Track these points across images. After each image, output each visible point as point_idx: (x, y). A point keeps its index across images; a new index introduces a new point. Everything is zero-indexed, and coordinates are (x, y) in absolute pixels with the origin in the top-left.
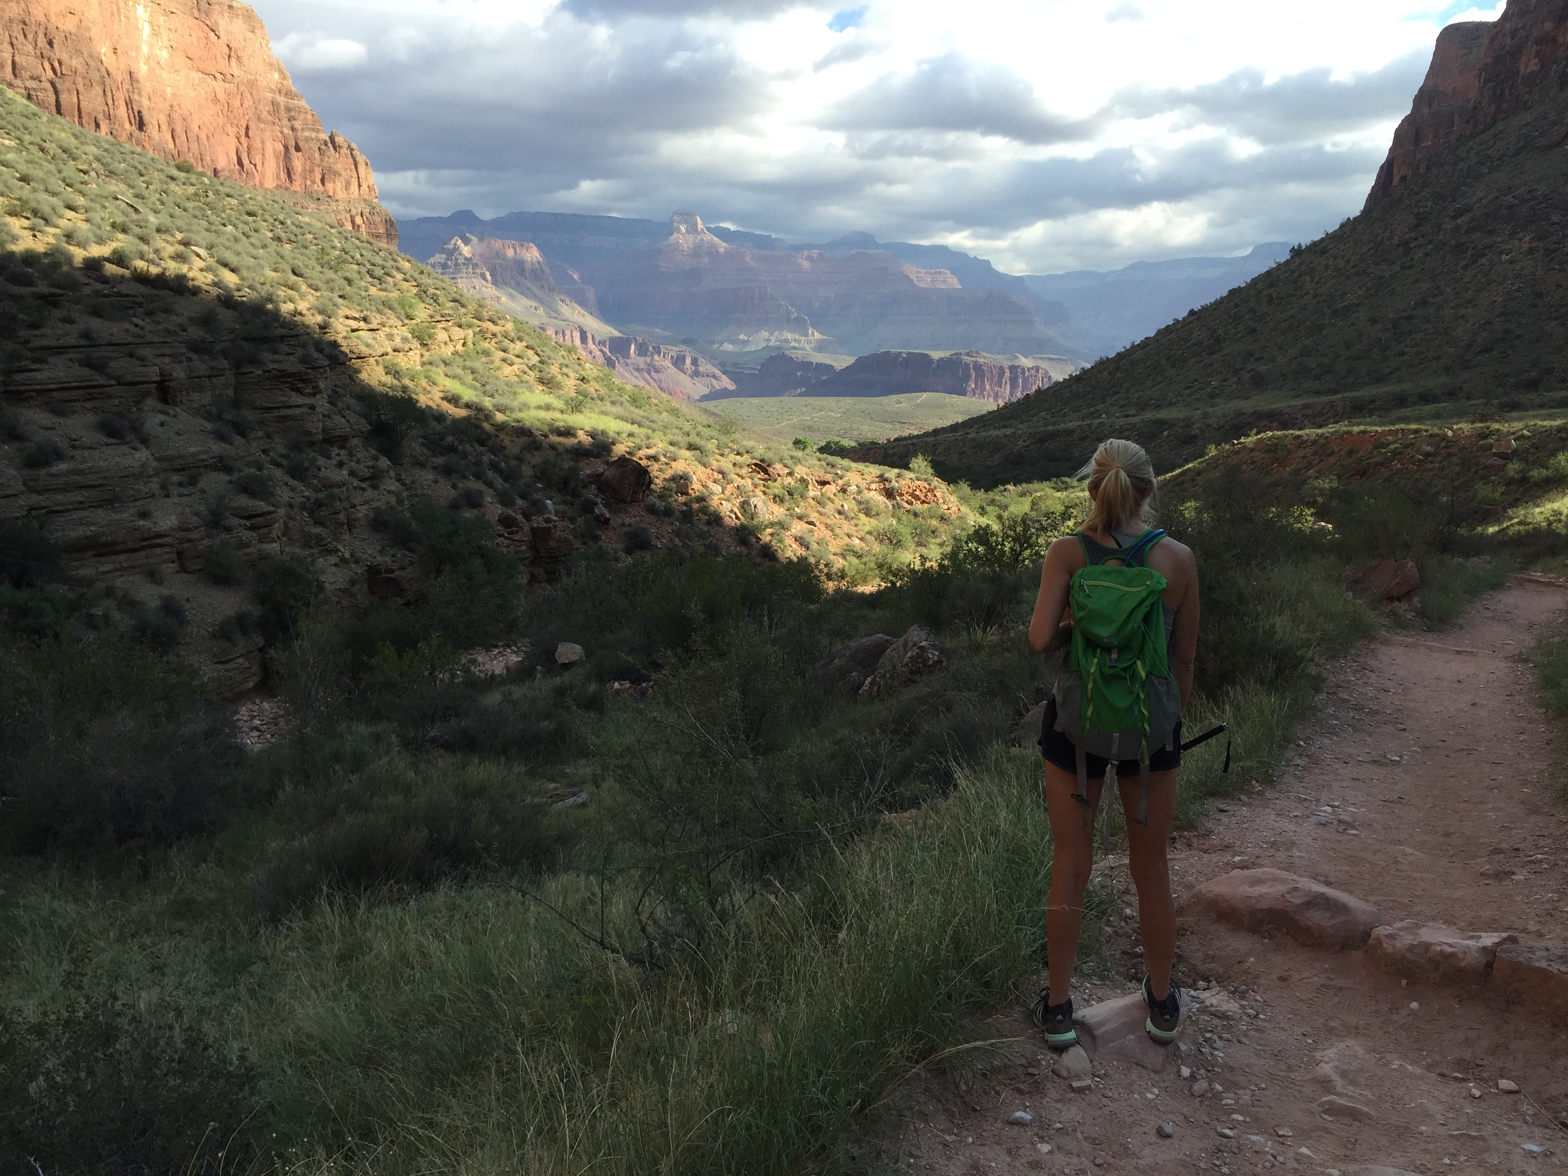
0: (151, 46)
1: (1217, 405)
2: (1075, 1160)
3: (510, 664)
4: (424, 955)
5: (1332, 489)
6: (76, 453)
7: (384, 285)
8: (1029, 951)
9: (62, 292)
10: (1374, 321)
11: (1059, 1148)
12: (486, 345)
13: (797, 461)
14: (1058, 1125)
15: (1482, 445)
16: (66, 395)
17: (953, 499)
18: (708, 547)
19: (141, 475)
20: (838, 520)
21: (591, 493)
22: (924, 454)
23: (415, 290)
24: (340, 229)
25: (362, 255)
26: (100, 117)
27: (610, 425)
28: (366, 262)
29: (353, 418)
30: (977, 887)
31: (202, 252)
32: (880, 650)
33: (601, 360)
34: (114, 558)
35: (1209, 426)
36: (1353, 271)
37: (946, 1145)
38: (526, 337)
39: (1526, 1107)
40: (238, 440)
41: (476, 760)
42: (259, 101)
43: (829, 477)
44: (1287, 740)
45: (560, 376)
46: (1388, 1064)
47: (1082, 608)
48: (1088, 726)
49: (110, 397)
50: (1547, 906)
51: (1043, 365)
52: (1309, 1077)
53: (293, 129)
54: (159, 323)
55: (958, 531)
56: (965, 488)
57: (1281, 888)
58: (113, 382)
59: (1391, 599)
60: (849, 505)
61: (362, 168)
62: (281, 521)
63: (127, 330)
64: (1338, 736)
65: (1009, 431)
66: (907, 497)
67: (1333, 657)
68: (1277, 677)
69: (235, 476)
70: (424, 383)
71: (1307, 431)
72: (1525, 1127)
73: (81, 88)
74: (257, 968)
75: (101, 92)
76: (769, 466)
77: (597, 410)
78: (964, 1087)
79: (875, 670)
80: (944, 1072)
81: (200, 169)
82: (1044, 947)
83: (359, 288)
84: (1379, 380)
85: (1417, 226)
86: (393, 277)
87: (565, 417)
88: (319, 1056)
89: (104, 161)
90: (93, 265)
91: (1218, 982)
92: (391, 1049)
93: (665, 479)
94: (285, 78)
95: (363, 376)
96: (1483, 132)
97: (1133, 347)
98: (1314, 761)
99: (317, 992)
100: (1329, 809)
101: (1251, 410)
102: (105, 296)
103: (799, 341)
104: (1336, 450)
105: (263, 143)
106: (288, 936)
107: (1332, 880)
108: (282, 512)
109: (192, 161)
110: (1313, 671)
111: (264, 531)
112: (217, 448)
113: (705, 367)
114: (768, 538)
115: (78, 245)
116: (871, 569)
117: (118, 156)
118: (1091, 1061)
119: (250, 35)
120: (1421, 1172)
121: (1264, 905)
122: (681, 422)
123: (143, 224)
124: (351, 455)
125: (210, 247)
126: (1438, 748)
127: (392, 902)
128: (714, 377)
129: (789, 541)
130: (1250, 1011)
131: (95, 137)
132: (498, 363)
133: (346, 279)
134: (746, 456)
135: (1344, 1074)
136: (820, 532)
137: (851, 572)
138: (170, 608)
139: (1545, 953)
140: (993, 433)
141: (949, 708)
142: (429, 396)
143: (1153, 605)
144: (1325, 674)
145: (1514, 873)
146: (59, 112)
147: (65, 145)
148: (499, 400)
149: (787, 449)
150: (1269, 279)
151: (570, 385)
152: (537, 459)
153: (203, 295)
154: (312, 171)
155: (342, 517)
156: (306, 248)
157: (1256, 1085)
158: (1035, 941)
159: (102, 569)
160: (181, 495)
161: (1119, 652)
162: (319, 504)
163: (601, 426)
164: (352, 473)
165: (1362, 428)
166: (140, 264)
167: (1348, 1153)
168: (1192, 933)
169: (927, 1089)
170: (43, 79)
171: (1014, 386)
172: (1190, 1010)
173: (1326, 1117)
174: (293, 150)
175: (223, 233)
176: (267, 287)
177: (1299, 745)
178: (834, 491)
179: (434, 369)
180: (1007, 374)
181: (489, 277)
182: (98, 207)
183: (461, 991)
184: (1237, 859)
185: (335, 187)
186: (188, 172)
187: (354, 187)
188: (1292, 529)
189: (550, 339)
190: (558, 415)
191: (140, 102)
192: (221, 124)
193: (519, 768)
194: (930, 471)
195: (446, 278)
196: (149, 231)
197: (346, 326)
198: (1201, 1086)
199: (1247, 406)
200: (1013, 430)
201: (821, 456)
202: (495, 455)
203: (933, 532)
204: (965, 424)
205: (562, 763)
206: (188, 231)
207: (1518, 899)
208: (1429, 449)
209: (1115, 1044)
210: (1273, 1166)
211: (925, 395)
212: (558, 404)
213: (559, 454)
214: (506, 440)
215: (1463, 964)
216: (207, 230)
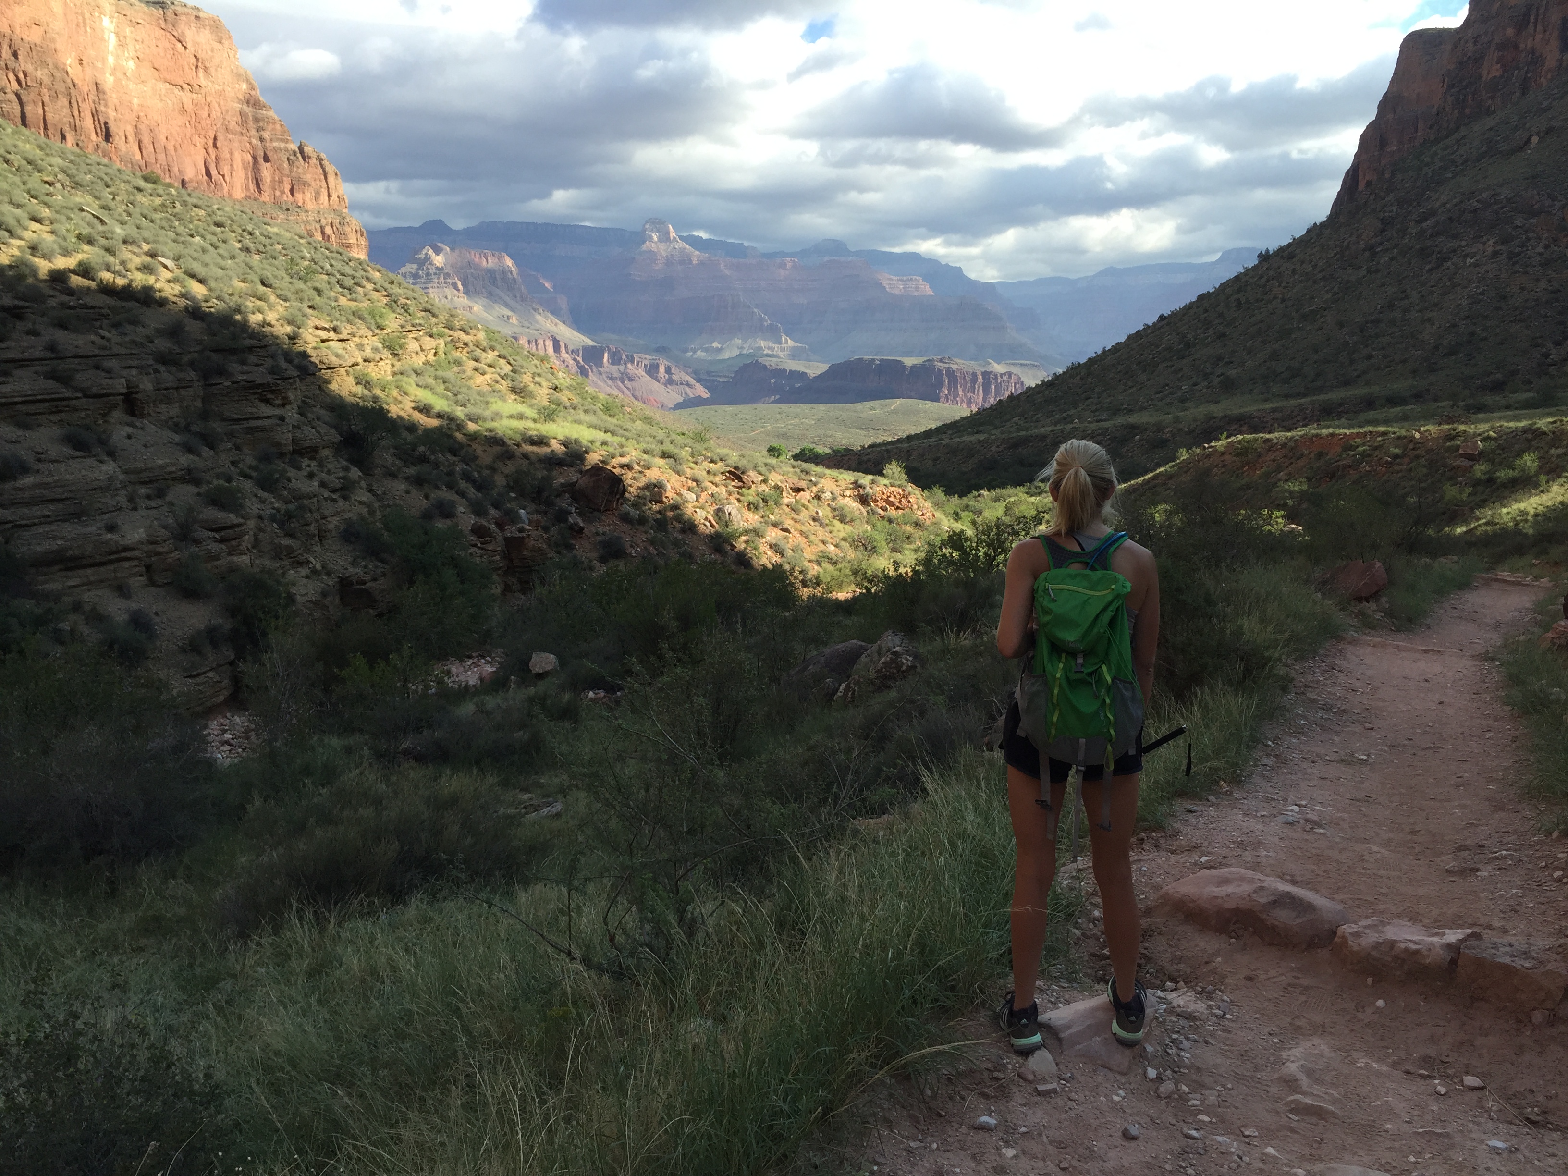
0: (117, 57)
1: (1186, 409)
2: (1040, 1164)
3: (484, 674)
4: (394, 969)
5: (1302, 492)
6: (40, 466)
7: (354, 295)
8: (995, 955)
9: (27, 304)
10: (1341, 325)
11: (1024, 1152)
12: (458, 354)
13: (771, 468)
14: (1023, 1129)
15: (1449, 447)
16: (31, 408)
17: (927, 504)
18: (682, 555)
19: (108, 488)
20: (813, 527)
21: (564, 503)
22: (897, 460)
23: (385, 300)
24: (310, 239)
25: (331, 265)
26: (66, 128)
27: (583, 434)
28: (336, 273)
29: (324, 429)
30: (943, 892)
31: (169, 263)
32: (853, 657)
33: (574, 369)
34: (81, 572)
35: (1180, 430)
36: (1320, 276)
37: (910, 1151)
38: (498, 347)
39: (1491, 1103)
40: (206, 451)
41: (448, 772)
42: (227, 111)
43: (803, 484)
44: (1255, 741)
45: (532, 385)
46: (1354, 1062)
47: (1047, 612)
48: (1053, 731)
49: (75, 409)
50: (1512, 902)
51: (1015, 370)
52: (1276, 1076)
53: (262, 139)
54: (126, 334)
55: (933, 537)
56: (939, 493)
57: (1245, 889)
58: (79, 395)
59: (1359, 599)
60: (824, 512)
61: (331, 179)
62: (251, 533)
63: (93, 342)
64: (1306, 736)
65: (982, 437)
66: (881, 503)
67: (1302, 658)
68: (1244, 677)
69: (204, 488)
70: (395, 393)
71: (1276, 434)
72: (1490, 1124)
73: (46, 99)
74: (227, 985)
75: (67, 103)
76: (743, 473)
77: (570, 418)
78: (929, 1093)
79: (848, 677)
80: (908, 1078)
81: (168, 180)
82: (1010, 951)
83: (329, 298)
84: (1347, 383)
85: (1383, 231)
86: (363, 287)
87: (538, 426)
88: (288, 1073)
89: (70, 172)
90: (58, 277)
91: (1186, 983)
92: (361, 1064)
93: (639, 488)
94: (253, 89)
95: (334, 386)
96: (1447, 137)
97: (1104, 352)
98: (1281, 760)
99: (285, 1008)
100: (1296, 808)
101: (1221, 414)
102: (71, 308)
103: (772, 349)
104: (1306, 452)
105: (231, 153)
106: (255, 952)
107: (1299, 879)
108: (251, 524)
109: (159, 172)
110: (1281, 671)
111: (233, 543)
112: (185, 460)
113: (679, 375)
114: (743, 546)
115: (43, 257)
116: (846, 576)
117: (84, 167)
118: (1057, 1064)
119: (217, 46)
120: (1387, 1171)
121: (1230, 905)
122: (655, 430)
123: (109, 235)
124: (321, 465)
125: (177, 259)
126: (1404, 746)
127: (362, 915)
128: (688, 384)
129: (764, 548)
130: (1217, 1011)
131: (61, 149)
132: (469, 372)
133: (316, 289)
134: (720, 463)
135: (1310, 1073)
136: (795, 539)
137: (826, 579)
138: (139, 622)
139: (1508, 949)
140: (967, 438)
141: (922, 713)
142: (401, 406)
143: (1118, 609)
144: (1293, 674)
145: (1478, 870)
146: (24, 123)
147: (31, 157)
148: (470, 409)
149: (761, 457)
150: (1238, 283)
151: (543, 394)
152: (510, 468)
153: (171, 307)
154: (281, 182)
155: (313, 528)
156: (275, 258)
157: (1223, 1086)
158: (1003, 944)
159: (71, 583)
160: (147, 508)
161: (1085, 656)
162: (289, 516)
163: (574, 436)
164: (323, 484)
165: (1331, 430)
166: (106, 276)
167: (1313, 1152)
168: (1160, 934)
169: (891, 1095)
170: (8, 90)
171: (987, 391)
172: (1156, 1011)
173: (1291, 1116)
174: (261, 161)
175: (190, 244)
176: (235, 298)
177: (1267, 746)
178: (808, 497)
179: (405, 379)
180: (980, 379)
181: (460, 287)
182: (63, 218)
183: (429, 1005)
184: (1204, 859)
185: (305, 197)
186: (154, 183)
187: (324, 197)
188: (1262, 531)
189: (522, 348)
190: (530, 424)
191: (106, 113)
192: (188, 135)
193: (491, 780)
194: (904, 477)
195: (417, 287)
196: (115, 242)
197: (316, 336)
198: (1167, 1087)
199: (1217, 410)
200: (986, 435)
201: (795, 463)
202: (467, 465)
203: (908, 538)
204: (938, 430)
205: (536, 773)
206: (155, 242)
207: (1482, 895)
208: (1397, 451)
209: (1080, 1046)
210: (1239, 1166)
211: (899, 402)
212: (530, 413)
213: (531, 463)
214: (479, 450)
215: (1428, 961)
216: (174, 241)
